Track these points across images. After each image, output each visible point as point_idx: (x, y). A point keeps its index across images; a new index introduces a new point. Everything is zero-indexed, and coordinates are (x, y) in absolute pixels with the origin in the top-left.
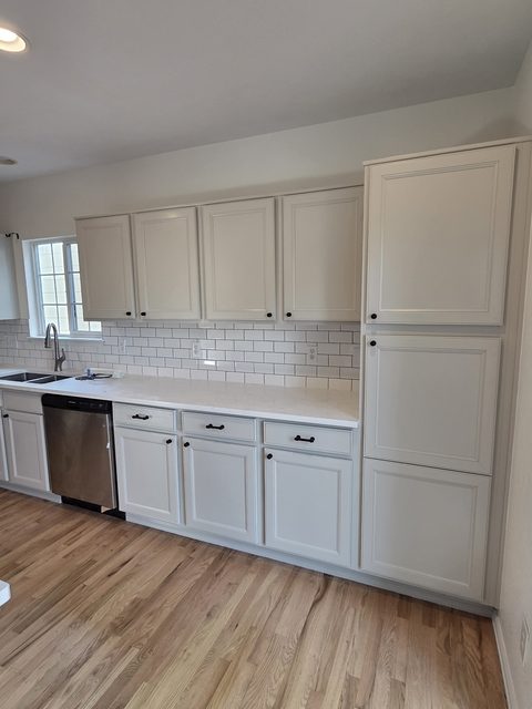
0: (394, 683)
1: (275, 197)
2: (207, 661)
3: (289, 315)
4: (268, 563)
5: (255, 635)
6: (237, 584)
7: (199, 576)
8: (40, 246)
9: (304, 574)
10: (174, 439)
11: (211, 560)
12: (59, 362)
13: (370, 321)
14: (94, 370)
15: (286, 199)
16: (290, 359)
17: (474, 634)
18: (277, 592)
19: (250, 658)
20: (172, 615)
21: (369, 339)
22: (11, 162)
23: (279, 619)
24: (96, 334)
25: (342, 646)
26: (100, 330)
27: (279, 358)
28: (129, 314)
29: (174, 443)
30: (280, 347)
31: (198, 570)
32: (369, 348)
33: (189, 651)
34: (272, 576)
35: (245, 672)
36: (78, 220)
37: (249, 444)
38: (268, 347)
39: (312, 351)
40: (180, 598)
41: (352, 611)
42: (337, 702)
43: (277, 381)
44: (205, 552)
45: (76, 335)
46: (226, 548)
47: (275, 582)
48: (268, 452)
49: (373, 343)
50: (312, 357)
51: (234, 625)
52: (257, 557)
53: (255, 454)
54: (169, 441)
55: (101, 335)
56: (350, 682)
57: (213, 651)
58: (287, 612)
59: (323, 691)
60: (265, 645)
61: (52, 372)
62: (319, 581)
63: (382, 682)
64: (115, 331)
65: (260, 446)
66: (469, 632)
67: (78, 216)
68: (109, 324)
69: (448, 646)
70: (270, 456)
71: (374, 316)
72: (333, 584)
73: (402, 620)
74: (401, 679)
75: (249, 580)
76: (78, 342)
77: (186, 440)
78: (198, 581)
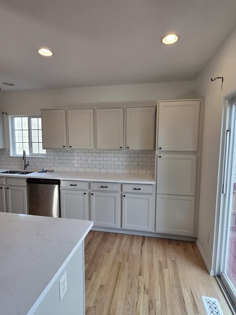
0: (173, 261)
1: (123, 107)
2: (113, 264)
3: (128, 148)
4: (122, 235)
5: (126, 255)
6: (114, 242)
7: (99, 241)
8: (15, 118)
9: (136, 237)
10: (87, 193)
11: (102, 236)
12: (26, 166)
13: (159, 150)
14: (45, 169)
15: (128, 109)
16: (125, 163)
17: (191, 246)
18: (128, 243)
19: (127, 261)
20: (95, 253)
21: (159, 156)
22: (12, 85)
23: (132, 250)
24: (43, 155)
25: (154, 254)
26: (45, 153)
27: (120, 163)
28: (64, 147)
29: (87, 194)
30: (121, 159)
31: (98, 239)
32: (159, 158)
33: (106, 262)
34: (125, 239)
35: (127, 265)
36: (42, 110)
37: (116, 192)
38: (116, 159)
39: (133, 160)
40: (96, 248)
41: (154, 245)
42: (158, 268)
43: (120, 171)
44: (98, 234)
45: (32, 155)
46: (105, 232)
47: (127, 240)
48: (123, 194)
49: (160, 157)
50: (133, 163)
51: (118, 253)
52: (117, 233)
53: (118, 196)
54: (85, 194)
55: (46, 155)
56: (160, 262)
57: (114, 261)
58: (134, 247)
59: (153, 265)
60: (130, 257)
61: (23, 171)
62: (141, 238)
63: (169, 261)
64: (52, 153)
65: (120, 193)
66: (190, 246)
67: (43, 108)
68: (49, 150)
69: (185, 250)
70: (124, 196)
71: (160, 148)
72: (146, 238)
73: (170, 245)
74: (174, 259)
75: (117, 241)
76: (35, 158)
77: (92, 193)
78: (100, 242)
